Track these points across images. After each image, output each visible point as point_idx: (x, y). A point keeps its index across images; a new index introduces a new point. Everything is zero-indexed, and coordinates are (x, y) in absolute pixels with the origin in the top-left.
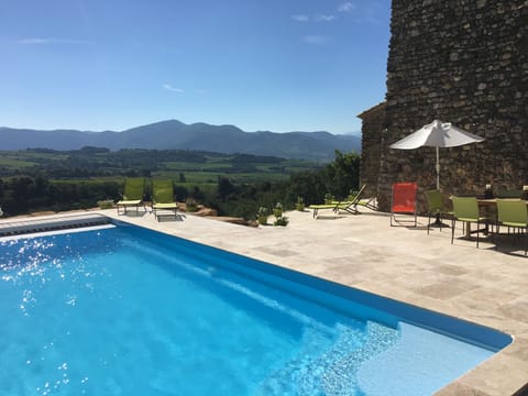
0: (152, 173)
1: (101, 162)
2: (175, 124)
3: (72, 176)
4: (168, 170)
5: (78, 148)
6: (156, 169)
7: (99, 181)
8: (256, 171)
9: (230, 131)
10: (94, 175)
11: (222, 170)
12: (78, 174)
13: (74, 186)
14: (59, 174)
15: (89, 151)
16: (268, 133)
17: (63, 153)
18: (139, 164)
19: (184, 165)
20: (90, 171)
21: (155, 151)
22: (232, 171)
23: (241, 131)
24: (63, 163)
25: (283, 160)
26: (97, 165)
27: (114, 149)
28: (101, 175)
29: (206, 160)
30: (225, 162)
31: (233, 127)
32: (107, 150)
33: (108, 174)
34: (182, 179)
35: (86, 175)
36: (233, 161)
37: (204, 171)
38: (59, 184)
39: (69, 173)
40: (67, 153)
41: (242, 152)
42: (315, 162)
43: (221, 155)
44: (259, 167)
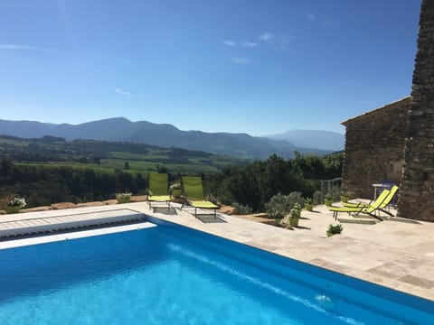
0: (101, 161)
1: (57, 149)
2: (122, 121)
3: (34, 159)
4: (115, 158)
5: (39, 137)
6: (104, 158)
7: (57, 165)
8: (189, 163)
9: (169, 129)
10: (51, 160)
11: (160, 160)
12: (38, 159)
13: (35, 168)
14: (21, 158)
15: (48, 139)
16: (199, 132)
17: (26, 140)
18: (89, 153)
19: (128, 155)
20: (48, 156)
21: (105, 142)
22: (169, 162)
23: (177, 129)
24: (25, 148)
25: (211, 154)
26: (55, 152)
27: (70, 138)
28: (57, 160)
29: (147, 151)
30: (163, 154)
31: (171, 126)
32: (64, 140)
33: (64, 160)
34: (127, 166)
35: (45, 160)
36: (170, 154)
37: (146, 160)
38: (21, 166)
39: (30, 158)
40: (29, 140)
41: (177, 147)
42: (238, 157)
43: (159, 148)
44: (191, 160)
